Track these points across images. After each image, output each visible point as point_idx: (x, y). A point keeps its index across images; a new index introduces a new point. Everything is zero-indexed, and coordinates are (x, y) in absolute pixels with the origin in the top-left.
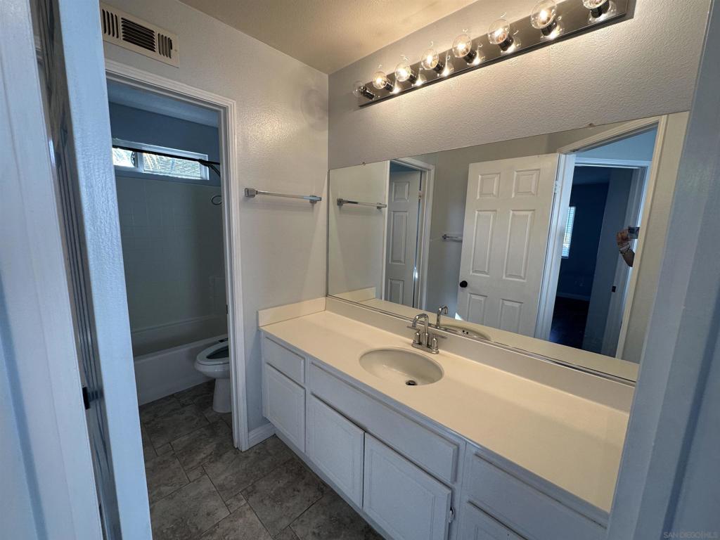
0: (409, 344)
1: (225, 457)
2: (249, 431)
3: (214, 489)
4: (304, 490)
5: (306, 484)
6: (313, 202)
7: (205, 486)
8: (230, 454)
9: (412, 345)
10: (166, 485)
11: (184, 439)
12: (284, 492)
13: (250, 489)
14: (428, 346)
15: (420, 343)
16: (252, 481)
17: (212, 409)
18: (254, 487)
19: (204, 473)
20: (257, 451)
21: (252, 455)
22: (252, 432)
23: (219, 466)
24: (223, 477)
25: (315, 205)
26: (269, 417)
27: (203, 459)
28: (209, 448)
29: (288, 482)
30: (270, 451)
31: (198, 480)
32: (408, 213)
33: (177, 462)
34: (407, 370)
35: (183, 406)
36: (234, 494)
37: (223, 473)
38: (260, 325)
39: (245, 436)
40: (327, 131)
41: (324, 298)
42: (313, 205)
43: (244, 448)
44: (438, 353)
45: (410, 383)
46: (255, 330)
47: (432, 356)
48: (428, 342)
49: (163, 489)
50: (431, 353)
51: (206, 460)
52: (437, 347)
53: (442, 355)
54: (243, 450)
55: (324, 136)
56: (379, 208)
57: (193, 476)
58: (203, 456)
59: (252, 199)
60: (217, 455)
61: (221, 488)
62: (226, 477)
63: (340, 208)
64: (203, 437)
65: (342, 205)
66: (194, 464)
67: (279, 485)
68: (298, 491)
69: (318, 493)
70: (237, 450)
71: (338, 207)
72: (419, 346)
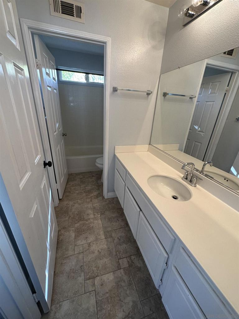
0: (181, 177)
1: (99, 198)
2: (108, 192)
3: (92, 207)
4: (121, 221)
5: (122, 220)
6: (148, 94)
7: (90, 205)
8: (101, 198)
9: (182, 179)
10: (80, 200)
11: (89, 188)
12: (114, 219)
13: (103, 212)
14: (191, 181)
15: (186, 179)
16: (104, 210)
17: (101, 180)
18: (104, 212)
19: (91, 201)
20: (110, 201)
21: (108, 201)
22: (108, 193)
23: (96, 200)
24: (96, 205)
25: (150, 96)
26: (115, 190)
27: (93, 196)
28: (95, 193)
29: (116, 216)
30: (114, 202)
31: (89, 202)
32: (215, 102)
33: (85, 194)
34: (175, 189)
35: (93, 176)
36: (97, 212)
37: (97, 203)
38: (115, 152)
39: (106, 194)
40: (163, 50)
41: (148, 146)
42: (148, 96)
43: (106, 197)
44: (195, 186)
45: (175, 198)
46: (113, 154)
47: (190, 188)
48: (191, 179)
49: (79, 201)
50: (191, 185)
51: (93, 197)
52: (196, 183)
53: (198, 189)
54: (105, 198)
55: (161, 53)
56: (191, 98)
57: (88, 200)
58: (93, 195)
59: (116, 92)
60: (97, 197)
61: (94, 208)
62: (97, 205)
63: (164, 98)
64: (95, 189)
65: (166, 96)
66: (89, 197)
67: (113, 216)
68: (119, 221)
69: (125, 225)
70: (103, 197)
71: (163, 97)
72: (185, 180)
